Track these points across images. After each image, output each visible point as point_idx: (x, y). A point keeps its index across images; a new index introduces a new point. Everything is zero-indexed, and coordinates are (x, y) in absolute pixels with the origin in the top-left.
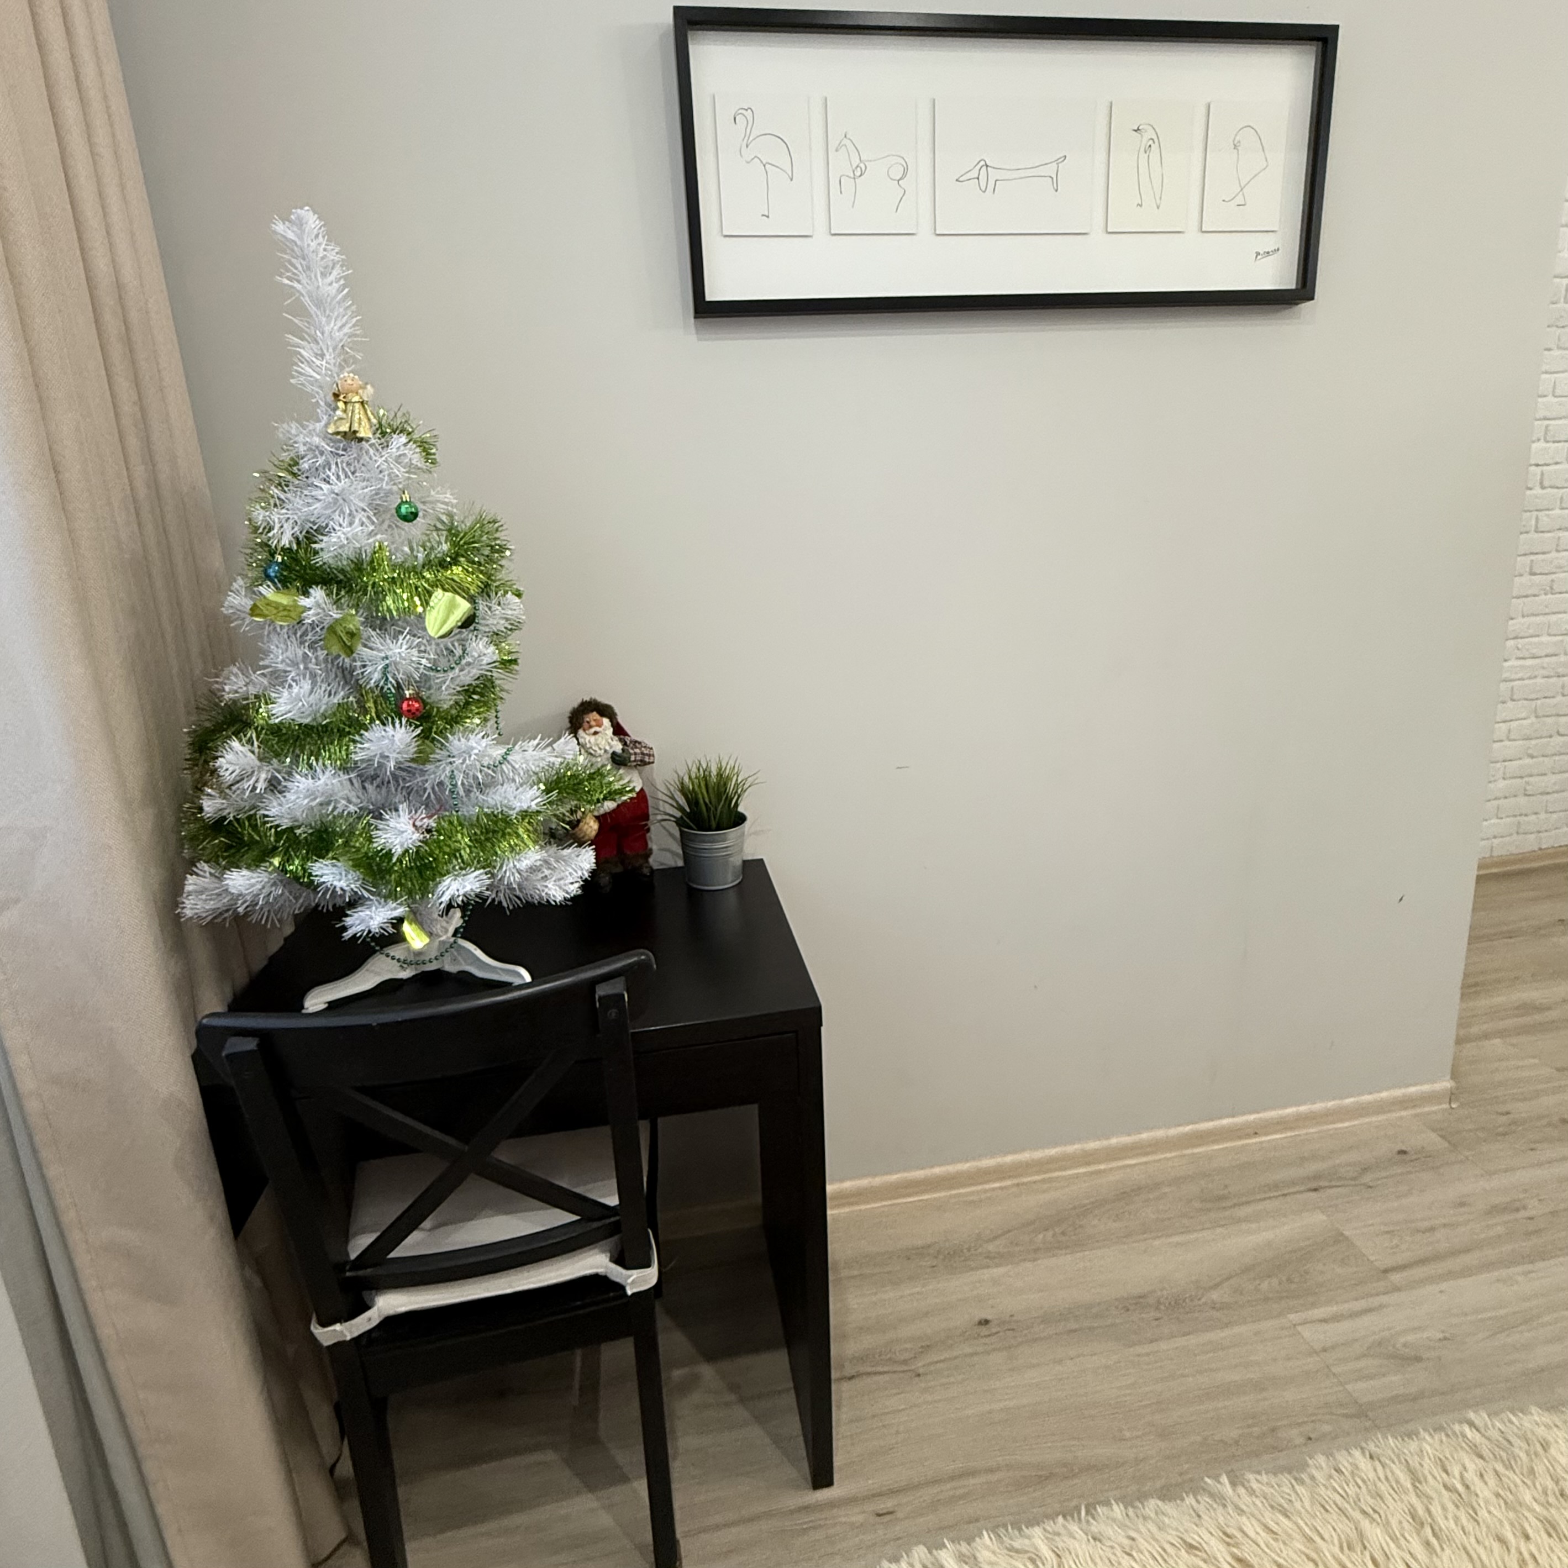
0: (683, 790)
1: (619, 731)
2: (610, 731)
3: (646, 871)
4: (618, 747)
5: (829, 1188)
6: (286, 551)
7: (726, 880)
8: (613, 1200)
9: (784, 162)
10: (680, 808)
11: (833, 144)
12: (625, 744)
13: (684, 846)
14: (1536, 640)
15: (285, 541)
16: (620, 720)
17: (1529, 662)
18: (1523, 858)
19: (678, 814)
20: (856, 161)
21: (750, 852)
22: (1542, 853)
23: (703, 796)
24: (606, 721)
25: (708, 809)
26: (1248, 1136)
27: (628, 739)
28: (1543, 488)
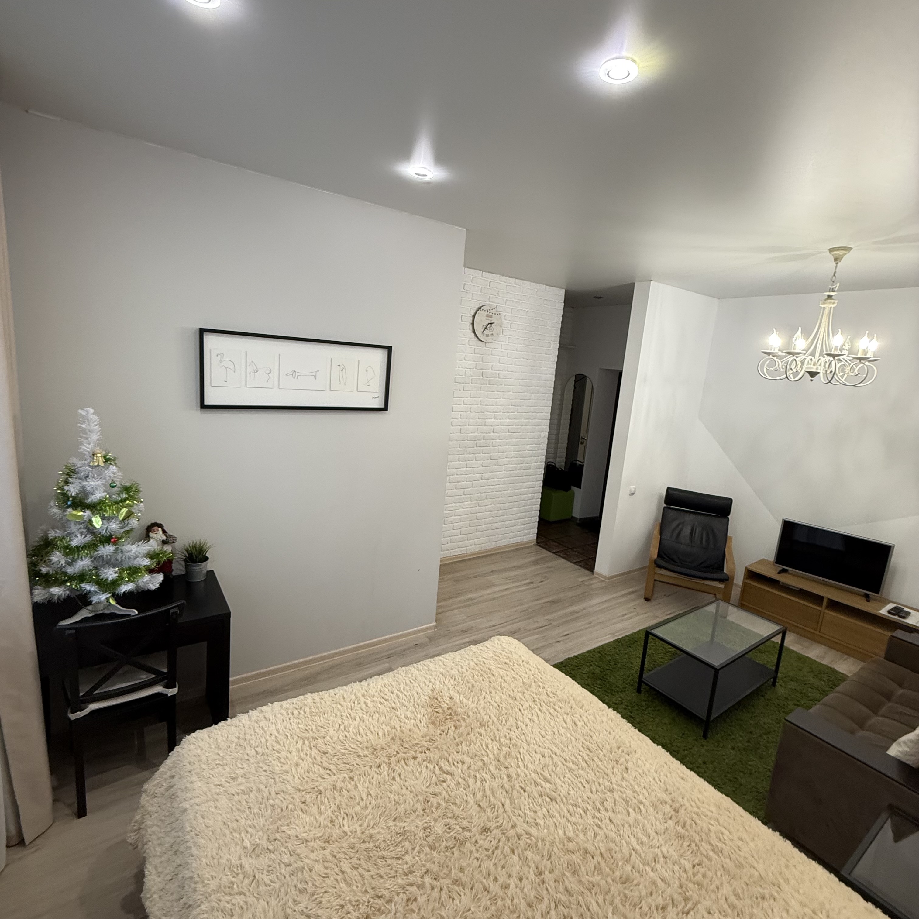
0: (187, 551)
1: (164, 532)
2: (161, 532)
3: (171, 576)
4: (164, 538)
5: (231, 679)
6: (73, 497)
7: (200, 578)
8: (165, 670)
9: (232, 367)
10: (185, 556)
11: (248, 364)
12: (167, 536)
13: (186, 568)
14: (493, 480)
15: (73, 494)
16: (165, 528)
17: (491, 487)
18: (490, 550)
19: (184, 558)
20: (255, 368)
21: (209, 568)
22: (495, 549)
23: (194, 552)
24: (160, 529)
25: (196, 557)
26: (374, 646)
27: (167, 534)
28: (494, 433)
